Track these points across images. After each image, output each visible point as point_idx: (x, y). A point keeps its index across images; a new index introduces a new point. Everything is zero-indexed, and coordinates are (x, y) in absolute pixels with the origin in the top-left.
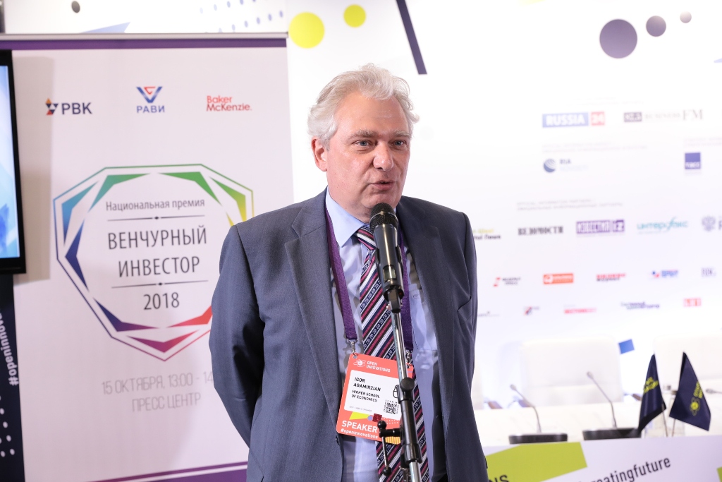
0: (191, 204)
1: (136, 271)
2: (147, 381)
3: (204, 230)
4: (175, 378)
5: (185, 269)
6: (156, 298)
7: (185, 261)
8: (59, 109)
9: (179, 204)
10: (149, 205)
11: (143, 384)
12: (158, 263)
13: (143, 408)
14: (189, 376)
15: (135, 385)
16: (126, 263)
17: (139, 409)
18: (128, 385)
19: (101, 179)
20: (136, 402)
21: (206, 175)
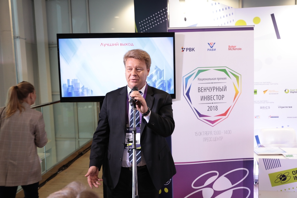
0: (222, 79)
1: (205, 99)
2: (208, 132)
3: (226, 87)
4: (216, 132)
5: (220, 99)
6: (211, 107)
7: (220, 96)
8: (185, 50)
9: (219, 79)
10: (210, 79)
11: (206, 133)
12: (212, 97)
13: (206, 141)
14: (220, 132)
15: (204, 133)
16: (203, 96)
17: (205, 141)
18: (202, 133)
19: (197, 71)
20: (204, 139)
21: (227, 70)
